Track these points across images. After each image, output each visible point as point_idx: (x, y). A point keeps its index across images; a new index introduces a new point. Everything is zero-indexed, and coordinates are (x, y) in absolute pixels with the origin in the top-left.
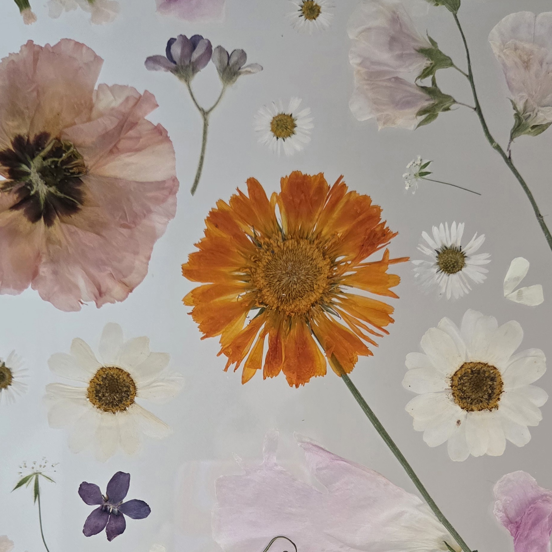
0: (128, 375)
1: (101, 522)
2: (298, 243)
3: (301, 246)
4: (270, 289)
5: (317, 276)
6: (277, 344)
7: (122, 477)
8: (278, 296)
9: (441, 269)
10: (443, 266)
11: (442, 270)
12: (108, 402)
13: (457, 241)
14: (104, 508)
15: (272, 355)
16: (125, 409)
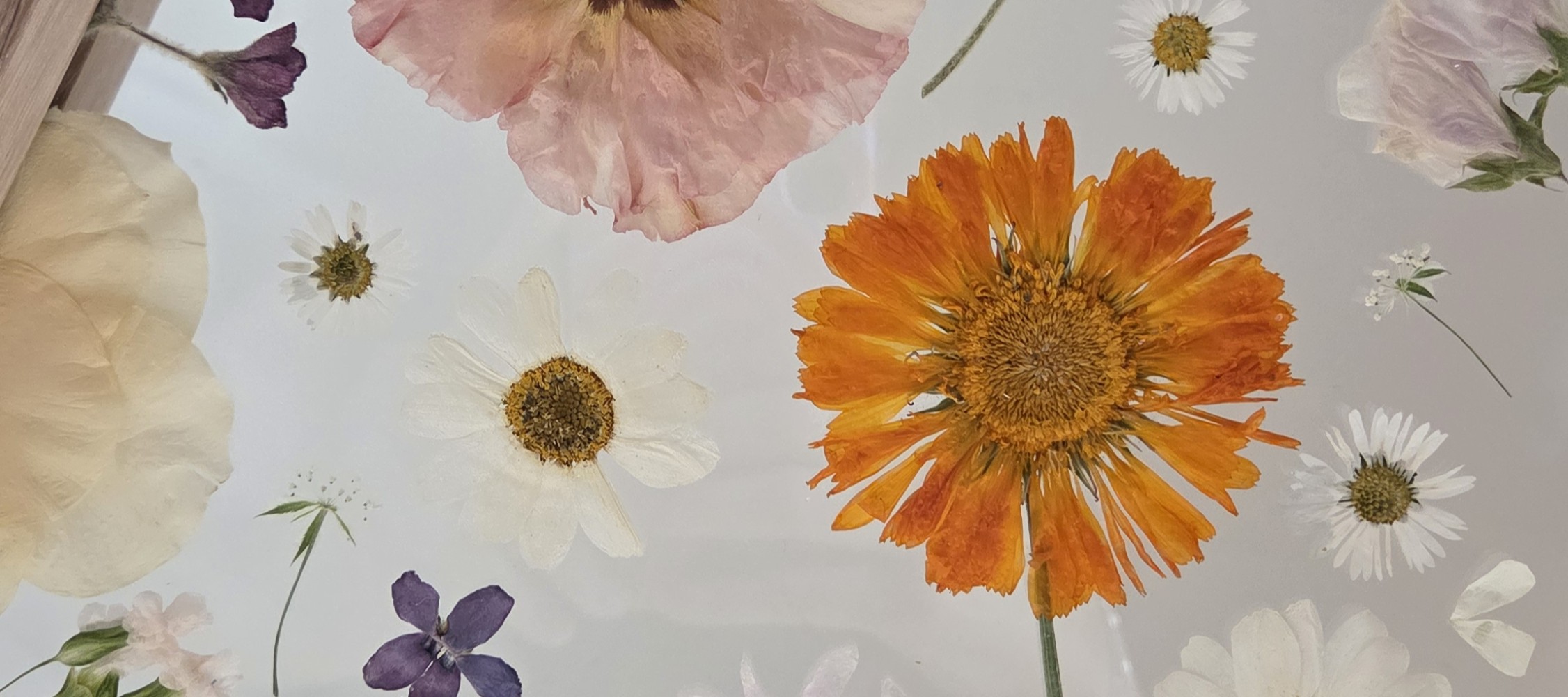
0: (610, 399)
1: (409, 669)
2: (1089, 307)
3: (1091, 317)
4: (985, 371)
5: (1093, 394)
6: (941, 489)
7: (495, 598)
8: (993, 392)
9: (1351, 500)
10: (1359, 495)
11: (1354, 503)
12: (541, 431)
13: (1413, 459)
14: (428, 644)
15: (921, 505)
16: (568, 464)
